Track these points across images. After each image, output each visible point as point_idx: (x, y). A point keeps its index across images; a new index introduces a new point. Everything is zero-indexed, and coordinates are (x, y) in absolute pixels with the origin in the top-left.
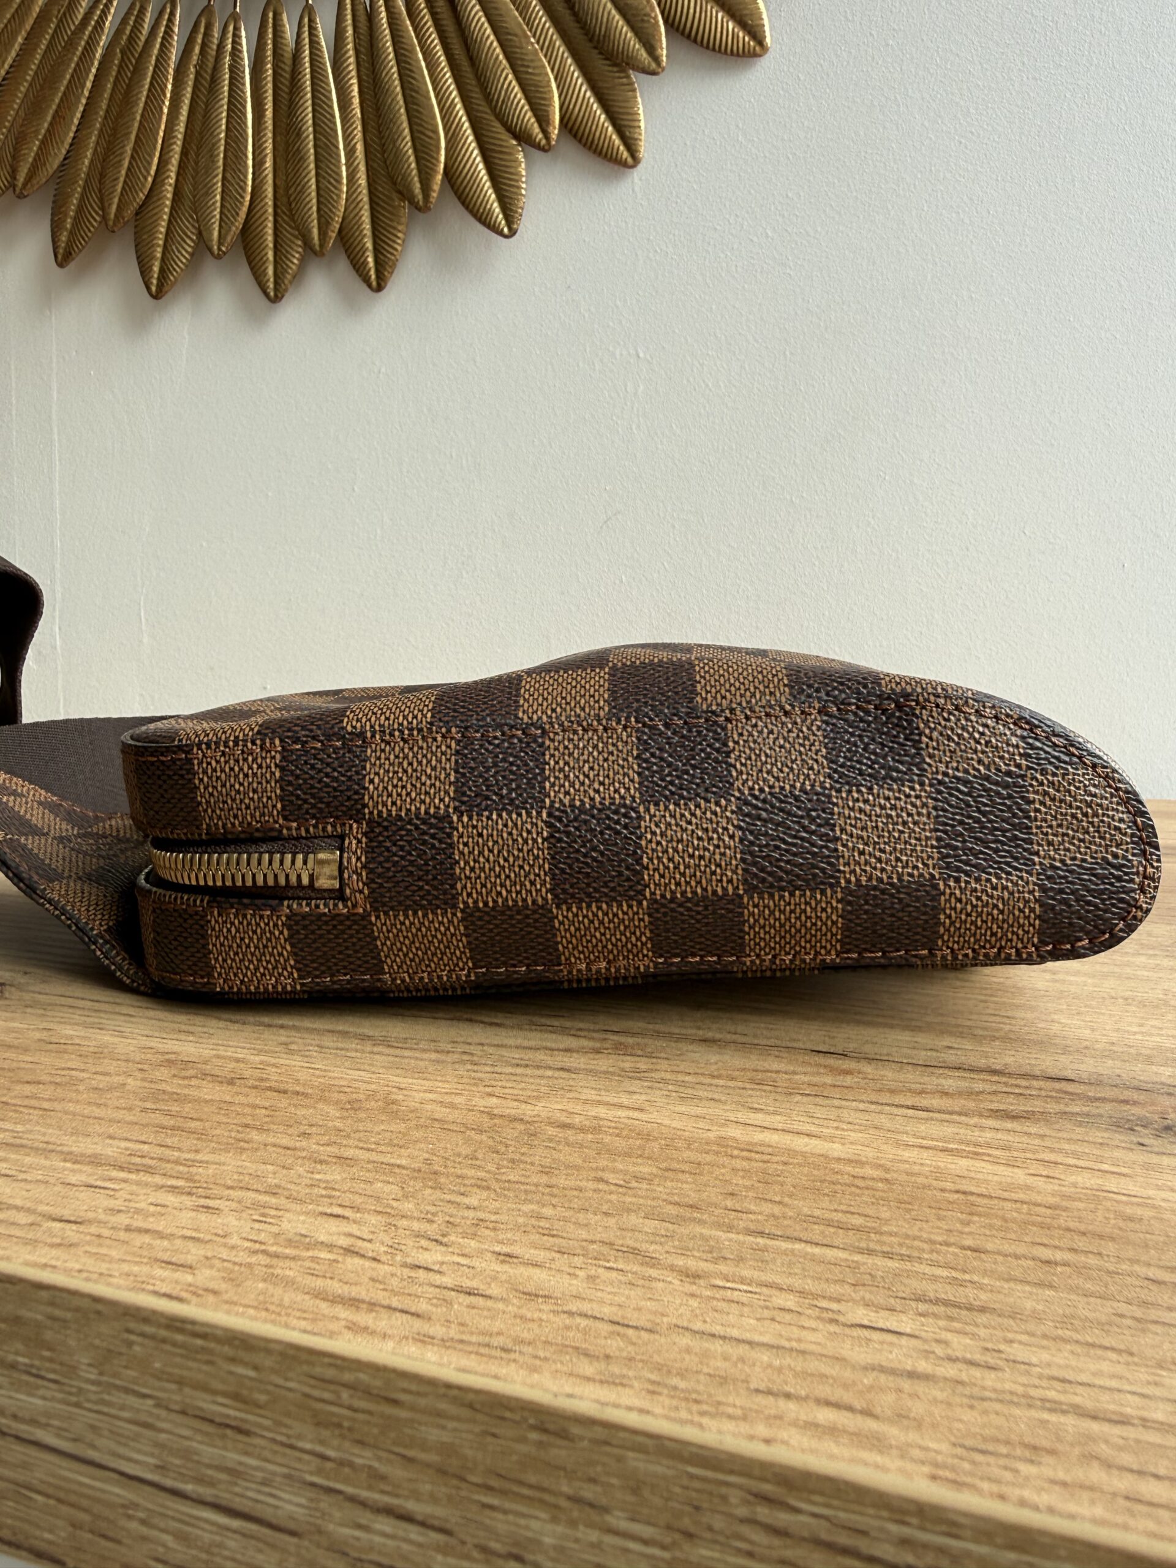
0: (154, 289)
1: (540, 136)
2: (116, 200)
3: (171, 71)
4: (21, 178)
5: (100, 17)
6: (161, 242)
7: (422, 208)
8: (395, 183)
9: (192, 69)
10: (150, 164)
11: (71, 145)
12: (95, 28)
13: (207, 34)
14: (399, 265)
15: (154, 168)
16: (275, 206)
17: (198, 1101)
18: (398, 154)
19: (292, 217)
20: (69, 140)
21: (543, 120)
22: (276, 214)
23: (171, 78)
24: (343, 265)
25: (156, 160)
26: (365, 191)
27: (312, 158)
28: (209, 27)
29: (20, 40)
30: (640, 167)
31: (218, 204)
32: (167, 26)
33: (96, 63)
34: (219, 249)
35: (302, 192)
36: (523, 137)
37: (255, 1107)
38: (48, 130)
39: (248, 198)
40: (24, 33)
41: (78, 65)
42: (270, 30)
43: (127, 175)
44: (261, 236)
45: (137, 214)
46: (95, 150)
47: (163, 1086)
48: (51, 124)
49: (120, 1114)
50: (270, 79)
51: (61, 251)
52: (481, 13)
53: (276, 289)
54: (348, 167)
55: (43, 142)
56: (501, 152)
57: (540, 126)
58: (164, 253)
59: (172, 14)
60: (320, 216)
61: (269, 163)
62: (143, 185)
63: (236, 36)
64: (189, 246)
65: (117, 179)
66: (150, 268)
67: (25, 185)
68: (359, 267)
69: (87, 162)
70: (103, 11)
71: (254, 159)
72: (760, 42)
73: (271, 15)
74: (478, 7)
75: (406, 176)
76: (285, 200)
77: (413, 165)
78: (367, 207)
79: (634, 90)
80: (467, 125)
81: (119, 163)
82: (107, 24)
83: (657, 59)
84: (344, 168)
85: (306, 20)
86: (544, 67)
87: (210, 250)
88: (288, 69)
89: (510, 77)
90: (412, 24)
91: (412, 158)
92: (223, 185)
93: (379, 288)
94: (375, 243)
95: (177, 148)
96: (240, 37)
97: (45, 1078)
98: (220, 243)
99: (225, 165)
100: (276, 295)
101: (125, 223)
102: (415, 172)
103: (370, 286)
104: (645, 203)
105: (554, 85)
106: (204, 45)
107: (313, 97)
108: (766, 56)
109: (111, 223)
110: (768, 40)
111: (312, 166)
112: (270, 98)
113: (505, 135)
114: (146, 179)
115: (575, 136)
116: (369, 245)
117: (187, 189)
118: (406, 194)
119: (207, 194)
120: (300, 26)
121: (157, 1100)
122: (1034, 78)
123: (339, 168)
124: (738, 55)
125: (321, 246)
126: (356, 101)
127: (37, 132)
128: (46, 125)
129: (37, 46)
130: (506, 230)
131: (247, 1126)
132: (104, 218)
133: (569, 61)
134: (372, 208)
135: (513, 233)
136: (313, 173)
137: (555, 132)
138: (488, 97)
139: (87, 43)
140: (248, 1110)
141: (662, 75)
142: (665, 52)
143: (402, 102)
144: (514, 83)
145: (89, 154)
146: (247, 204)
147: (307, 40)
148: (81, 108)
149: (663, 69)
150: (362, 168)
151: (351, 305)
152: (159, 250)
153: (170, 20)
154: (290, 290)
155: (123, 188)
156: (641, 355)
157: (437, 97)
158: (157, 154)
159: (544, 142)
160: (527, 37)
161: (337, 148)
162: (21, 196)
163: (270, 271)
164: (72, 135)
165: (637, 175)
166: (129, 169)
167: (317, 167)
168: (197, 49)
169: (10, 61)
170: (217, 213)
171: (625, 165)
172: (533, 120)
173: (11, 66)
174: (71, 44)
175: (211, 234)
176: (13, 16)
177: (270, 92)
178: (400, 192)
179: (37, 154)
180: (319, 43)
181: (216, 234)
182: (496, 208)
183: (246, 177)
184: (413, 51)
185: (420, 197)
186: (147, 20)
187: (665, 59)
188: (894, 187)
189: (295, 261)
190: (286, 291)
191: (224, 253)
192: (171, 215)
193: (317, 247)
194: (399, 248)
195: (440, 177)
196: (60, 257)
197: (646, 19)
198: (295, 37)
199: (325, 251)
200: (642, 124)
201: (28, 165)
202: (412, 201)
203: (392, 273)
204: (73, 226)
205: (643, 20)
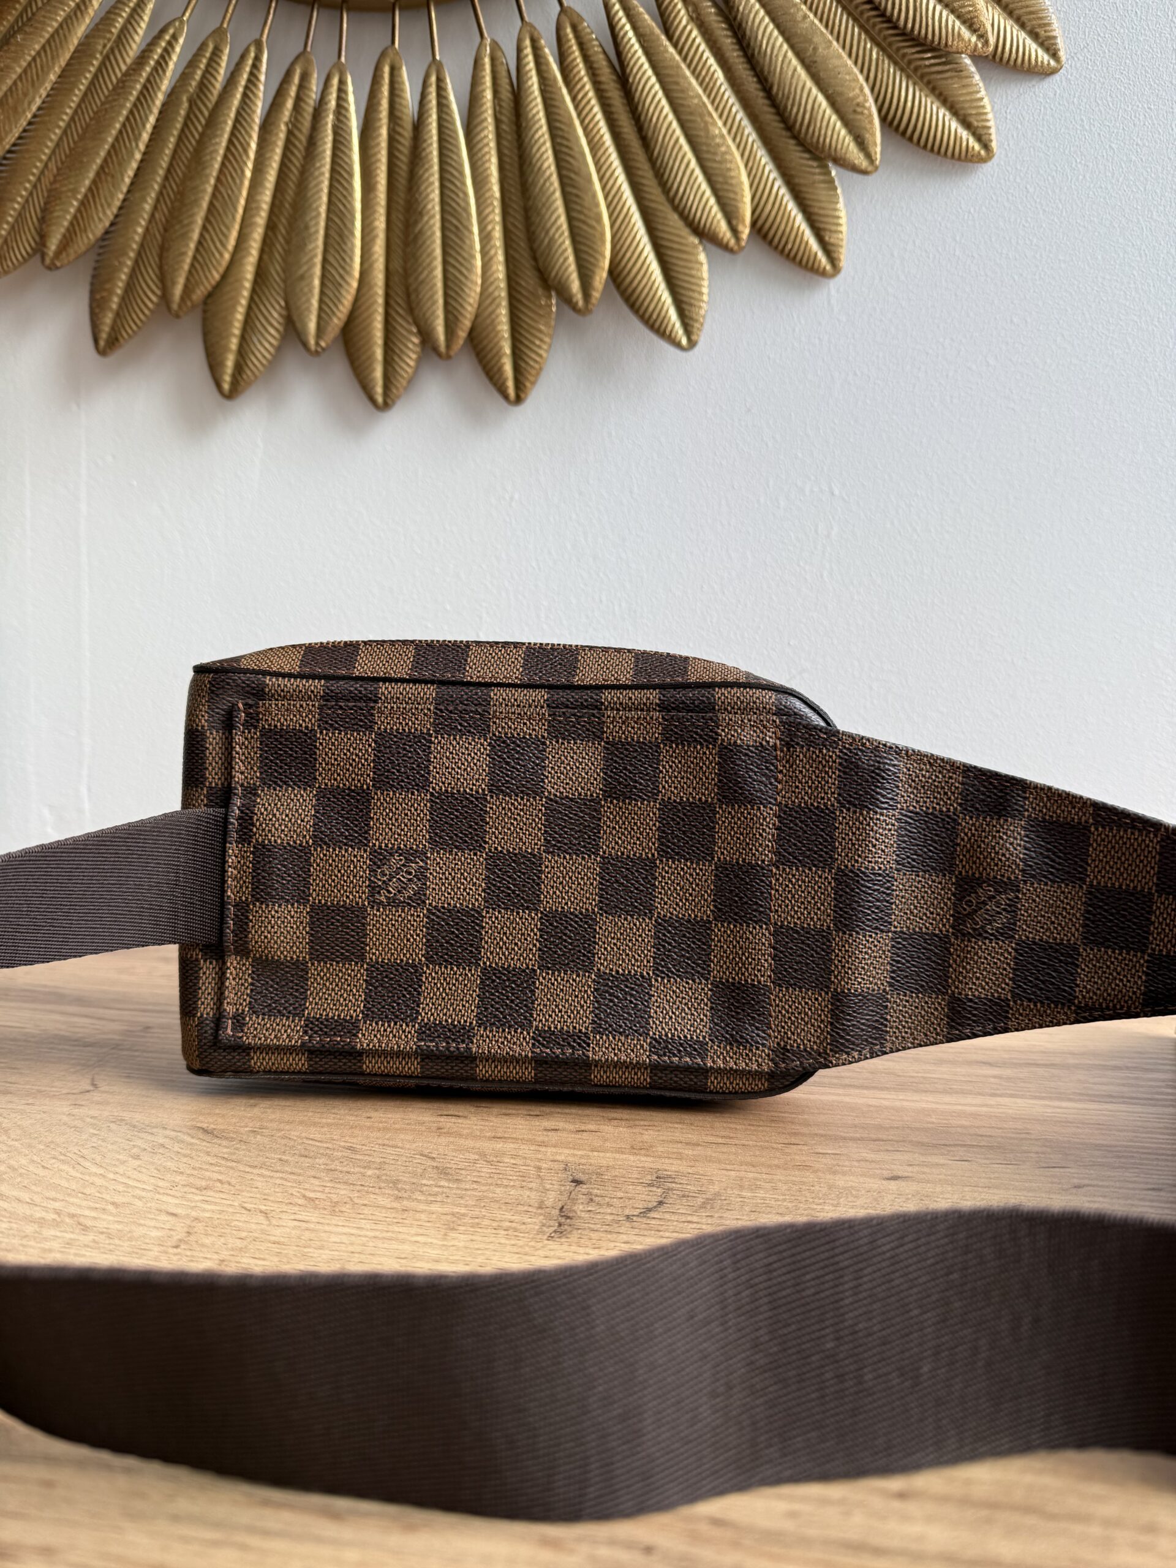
0: (225, 386)
1: (729, 235)
2: (182, 280)
3: (256, 128)
4: (53, 245)
5: (162, 56)
6: (237, 331)
7: (580, 308)
9: (283, 127)
10: (227, 237)
11: (120, 208)
12: (155, 69)
13: (303, 86)
14: (543, 374)
15: (232, 242)
16: (387, 296)
18: (551, 244)
19: (411, 310)
20: (118, 203)
21: (730, 214)
22: (387, 304)
23: (255, 136)
25: (234, 234)
27: (438, 242)
28: (305, 77)
29: (52, 77)
30: (839, 278)
31: (317, 290)
32: (251, 74)
33: (156, 111)
34: (317, 344)
35: (426, 281)
36: (707, 236)
38: (90, 189)
39: (353, 285)
40: (57, 70)
41: (131, 112)
42: (386, 88)
43: (197, 250)
44: (368, 331)
45: (208, 297)
46: (152, 216)
48: (94, 182)
51: (104, 336)
53: (385, 395)
54: (482, 255)
55: (84, 202)
56: (680, 251)
57: (729, 223)
58: (240, 346)
59: (257, 59)
60: (447, 312)
61: (380, 245)
62: (218, 262)
63: (341, 90)
64: (273, 337)
65: (184, 253)
66: (222, 364)
67: (58, 253)
68: (492, 375)
69: (140, 230)
70: (165, 50)
71: (362, 240)
72: (986, 146)
73: (387, 70)
75: (559, 272)
76: (402, 290)
77: (571, 260)
78: (504, 303)
79: (835, 189)
80: (635, 216)
81: (185, 236)
82: (171, 65)
83: (869, 156)
84: (478, 256)
85: (433, 79)
86: (732, 153)
87: (305, 345)
89: (694, 165)
90: (570, 91)
91: (568, 252)
92: (323, 268)
93: (519, 400)
94: (513, 347)
95: (261, 220)
96: (346, 93)
98: (318, 337)
99: (326, 244)
100: (385, 402)
101: (194, 306)
102: (572, 268)
103: (506, 397)
105: (746, 178)
106: (299, 99)
107: (441, 169)
108: (990, 164)
109: (174, 306)
110: (994, 145)
111: (438, 251)
113: (685, 232)
114: (222, 255)
115: (766, 239)
116: (507, 350)
117: (275, 270)
119: (301, 277)
120: (425, 85)
123: (473, 256)
124: (959, 159)
125: (448, 346)
126: (495, 179)
127: (75, 191)
128: (87, 182)
129: (74, 85)
130: (684, 341)
133: (761, 151)
134: (512, 306)
135: (692, 345)
136: (439, 260)
137: (745, 231)
138: (664, 186)
139: (145, 87)
141: (871, 175)
142: (878, 149)
143: (556, 184)
144: (698, 172)
145: (143, 221)
146: (353, 291)
147: (434, 102)
148: (134, 165)
149: (876, 168)
150: (501, 257)
152: (235, 340)
153: (255, 66)
154: (403, 397)
155: (192, 265)
156: (837, 492)
157: (601, 179)
158: (237, 227)
159: (732, 242)
160: (712, 118)
161: (471, 233)
162: (52, 267)
163: (378, 373)
165: (833, 285)
166: (200, 243)
167: (444, 253)
168: (289, 104)
169: (38, 102)
170: (315, 301)
171: (823, 274)
172: (720, 215)
173: (39, 109)
174: (122, 86)
175: (306, 326)
176: (43, 47)
179: (75, 217)
180: (448, 106)
181: (312, 326)
182: (673, 315)
183: (352, 259)
184: (571, 124)
185: (579, 296)
186: (224, 64)
187: (878, 156)
188: (1136, 318)
189: (412, 363)
190: (398, 397)
191: (323, 349)
192: (251, 299)
193: (442, 348)
194: (544, 354)
195: (605, 275)
196: (102, 343)
197: (859, 110)
198: (418, 97)
199: (452, 353)
200: (844, 229)
201: (62, 230)
202: (566, 298)
203: (533, 383)
204: (120, 306)
205: (855, 111)
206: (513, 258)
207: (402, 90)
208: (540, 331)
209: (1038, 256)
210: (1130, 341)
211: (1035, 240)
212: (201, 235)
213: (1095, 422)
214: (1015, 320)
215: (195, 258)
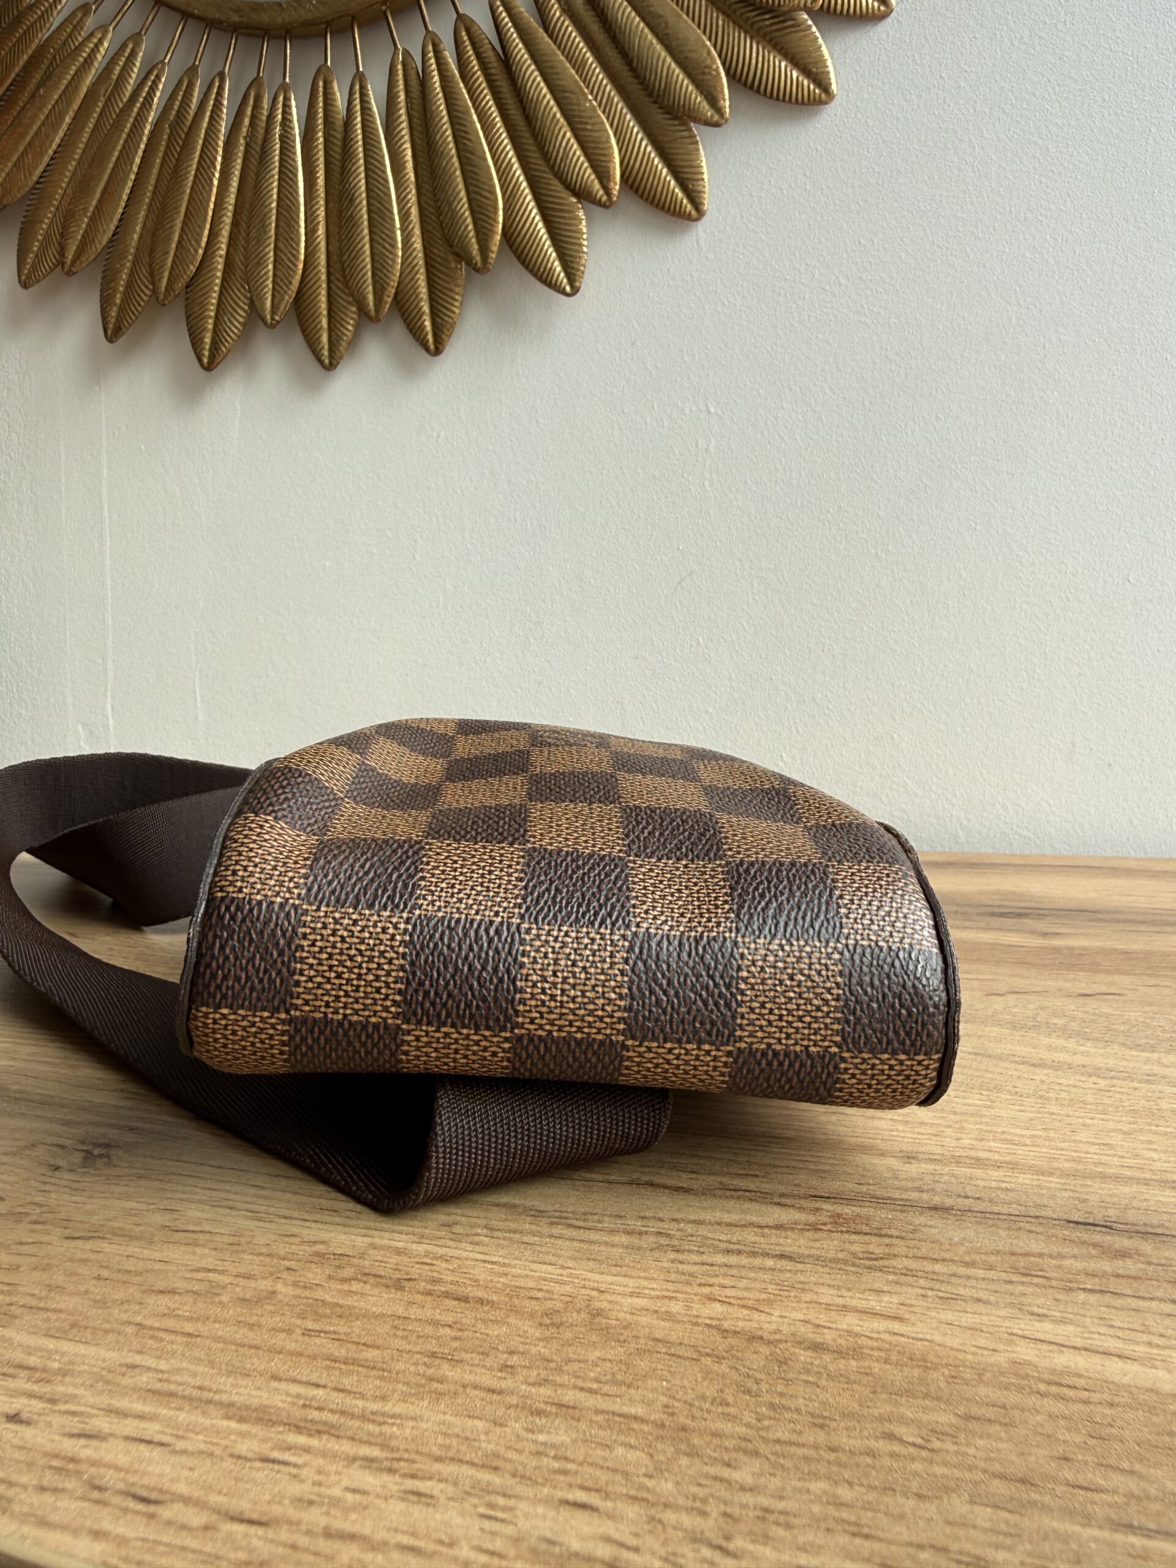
0: (205, 360)
1: (601, 192)
2: (166, 274)
3: (221, 144)
4: (70, 256)
5: (148, 93)
6: (212, 314)
7: (480, 269)
8: (451, 246)
9: (242, 141)
10: (200, 235)
11: (120, 220)
12: (143, 104)
13: (257, 106)
14: (457, 329)
15: (205, 240)
16: (329, 273)
17: (366, 1315)
18: (455, 217)
19: (346, 283)
20: (118, 216)
21: (603, 176)
22: (329, 281)
23: (220, 151)
24: (399, 330)
25: (206, 232)
26: (421, 255)
27: (366, 223)
28: (258, 99)
29: (68, 120)
30: (704, 220)
31: (271, 274)
32: (216, 100)
33: (145, 139)
34: (272, 318)
35: (356, 257)
36: (583, 194)
37: (436, 1324)
38: (96, 207)
39: (301, 266)
40: (71, 114)
41: (126, 141)
42: (321, 99)
43: (177, 248)
44: (315, 303)
45: (187, 287)
46: (145, 224)
47: (320, 1294)
48: (100, 201)
49: (280, 1340)
50: (321, 147)
51: (111, 327)
52: (536, 73)
53: (331, 357)
54: (403, 230)
55: (92, 219)
56: (561, 210)
57: (601, 182)
58: (215, 325)
59: (221, 88)
60: (375, 282)
61: (321, 231)
62: (194, 257)
63: (286, 106)
64: (241, 316)
65: (167, 252)
66: (202, 340)
67: (73, 262)
68: (415, 331)
69: (136, 237)
70: (151, 87)
71: (306, 228)
72: (826, 89)
73: (321, 84)
74: (533, 67)
75: (463, 238)
76: (339, 266)
77: (471, 227)
78: (423, 270)
79: (697, 143)
80: (524, 184)
81: (169, 239)
82: (156, 100)
83: (719, 111)
84: (399, 233)
85: (357, 87)
86: (603, 122)
87: (263, 320)
88: (339, 136)
89: (569, 134)
90: (466, 86)
91: (469, 220)
92: (275, 254)
93: (437, 352)
94: (432, 307)
95: (228, 220)
96: (290, 107)
97: (180, 1285)
98: (274, 311)
99: (276, 234)
100: (331, 363)
101: (176, 297)
102: (472, 234)
103: (427, 349)
104: (711, 256)
105: (613, 141)
106: (253, 117)
107: (366, 162)
108: (833, 104)
109: (161, 297)
110: (834, 87)
111: (366, 231)
112: (322, 166)
113: (564, 193)
114: (197, 251)
115: (636, 192)
116: (426, 309)
117: (238, 260)
118: (462, 255)
119: (259, 264)
120: (351, 93)
121: (318, 1317)
122: (1116, 114)
123: (394, 232)
124: (803, 103)
125: (377, 311)
126: (410, 165)
127: (85, 210)
128: (94, 202)
129: (85, 125)
130: (568, 288)
131: (433, 1355)
132: (155, 291)
133: (629, 117)
134: (428, 272)
135: (575, 291)
136: (367, 238)
137: (616, 188)
138: (546, 156)
139: (136, 119)
140: (429, 1330)
141: (725, 127)
142: (727, 103)
143: (457, 164)
144: (572, 140)
145: (138, 229)
146: (300, 272)
147: (358, 107)
148: (130, 184)
149: (727, 121)
150: (417, 232)
151: (409, 370)
152: (211, 321)
153: (220, 94)
154: (345, 357)
155: (174, 261)
156: (712, 410)
157: (493, 157)
158: (208, 226)
159: (605, 198)
160: (585, 95)
161: (392, 213)
162: (70, 273)
163: (325, 338)
164: (120, 210)
165: (701, 228)
166: (179, 242)
167: (371, 232)
168: (247, 121)
169: (57, 140)
170: (269, 282)
171: (689, 218)
172: (593, 177)
173: (59, 146)
174: (119, 121)
175: (264, 304)
176: (60, 96)
177: (322, 159)
178: (457, 255)
179: (86, 231)
180: (370, 109)
181: (268, 303)
182: (558, 267)
183: (298, 245)
184: (468, 113)
185: (478, 258)
186: (196, 95)
187: (727, 110)
188: (973, 229)
189: (350, 328)
190: (341, 358)
191: (278, 322)
192: (222, 286)
193: (373, 313)
194: (457, 311)
195: (498, 238)
196: (109, 332)
197: (706, 71)
198: (346, 104)
199: (381, 317)
200: (705, 176)
201: (77, 243)
202: (470, 262)
203: (450, 336)
204: (122, 301)
205: (704, 73)
206: (427, 230)
207: (334, 100)
208: (452, 291)
209: (880, 182)
210: (968, 250)
211: (877, 169)
212: (181, 236)
213: (941, 327)
214: (863, 241)
215: (175, 255)
